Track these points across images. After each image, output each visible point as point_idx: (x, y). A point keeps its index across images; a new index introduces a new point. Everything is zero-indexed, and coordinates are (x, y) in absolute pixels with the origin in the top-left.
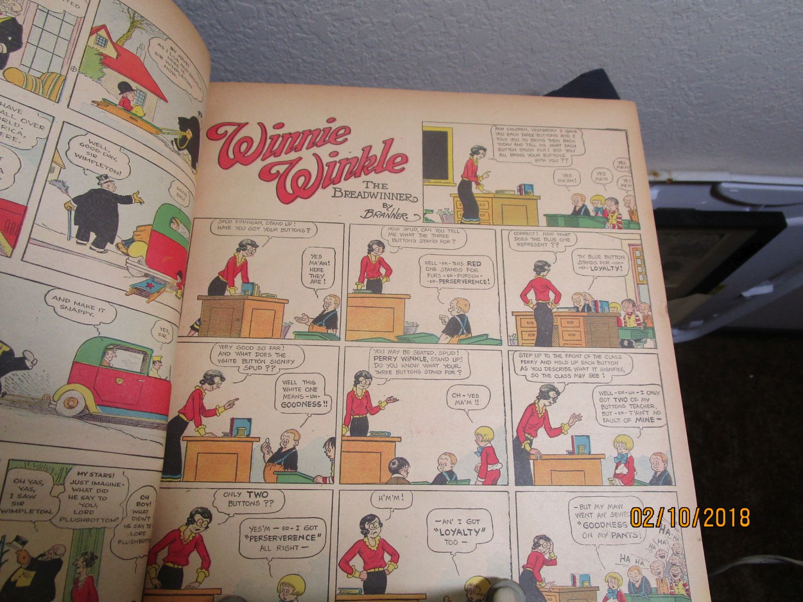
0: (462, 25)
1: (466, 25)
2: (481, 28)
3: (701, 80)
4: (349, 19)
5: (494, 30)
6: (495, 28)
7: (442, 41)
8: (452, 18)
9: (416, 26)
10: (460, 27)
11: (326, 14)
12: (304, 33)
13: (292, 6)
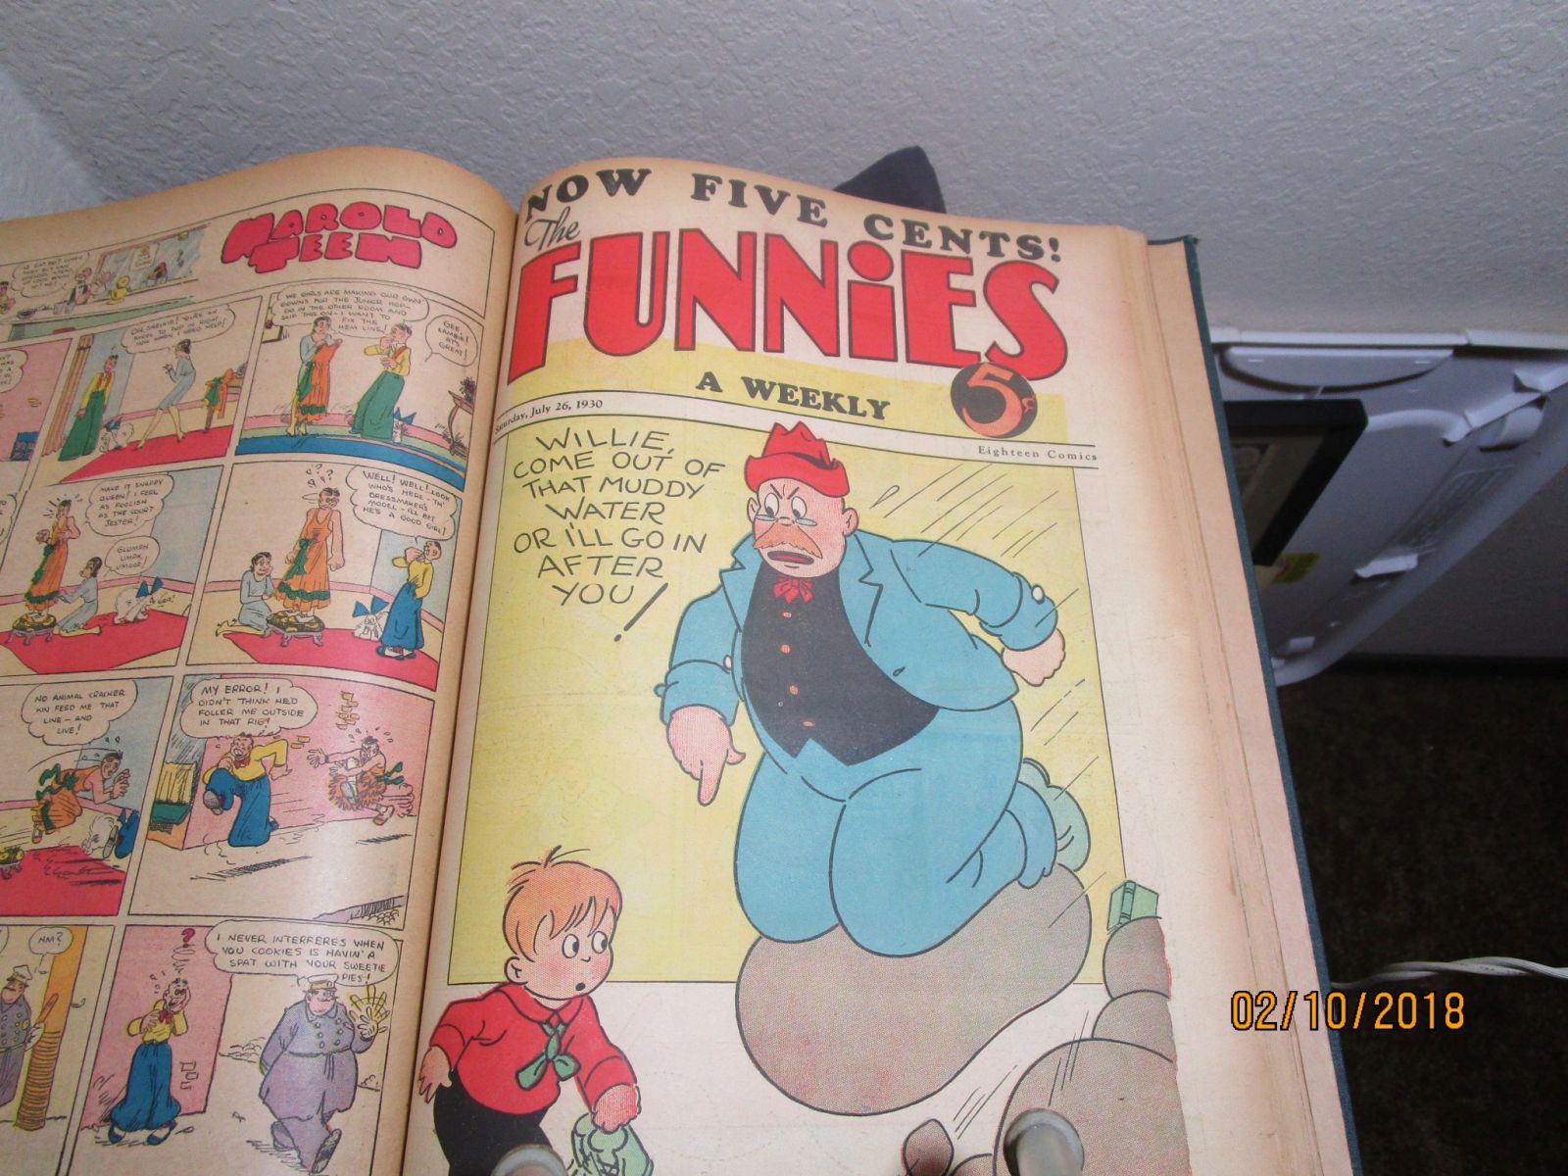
0: (703, 91)
1: (710, 91)
2: (733, 93)
3: (1125, 162)
4: (528, 91)
5: (756, 97)
6: (758, 93)
7: (680, 119)
8: (686, 81)
9: (633, 97)
10: (702, 95)
11: (493, 85)
12: (466, 117)
13: (440, 75)
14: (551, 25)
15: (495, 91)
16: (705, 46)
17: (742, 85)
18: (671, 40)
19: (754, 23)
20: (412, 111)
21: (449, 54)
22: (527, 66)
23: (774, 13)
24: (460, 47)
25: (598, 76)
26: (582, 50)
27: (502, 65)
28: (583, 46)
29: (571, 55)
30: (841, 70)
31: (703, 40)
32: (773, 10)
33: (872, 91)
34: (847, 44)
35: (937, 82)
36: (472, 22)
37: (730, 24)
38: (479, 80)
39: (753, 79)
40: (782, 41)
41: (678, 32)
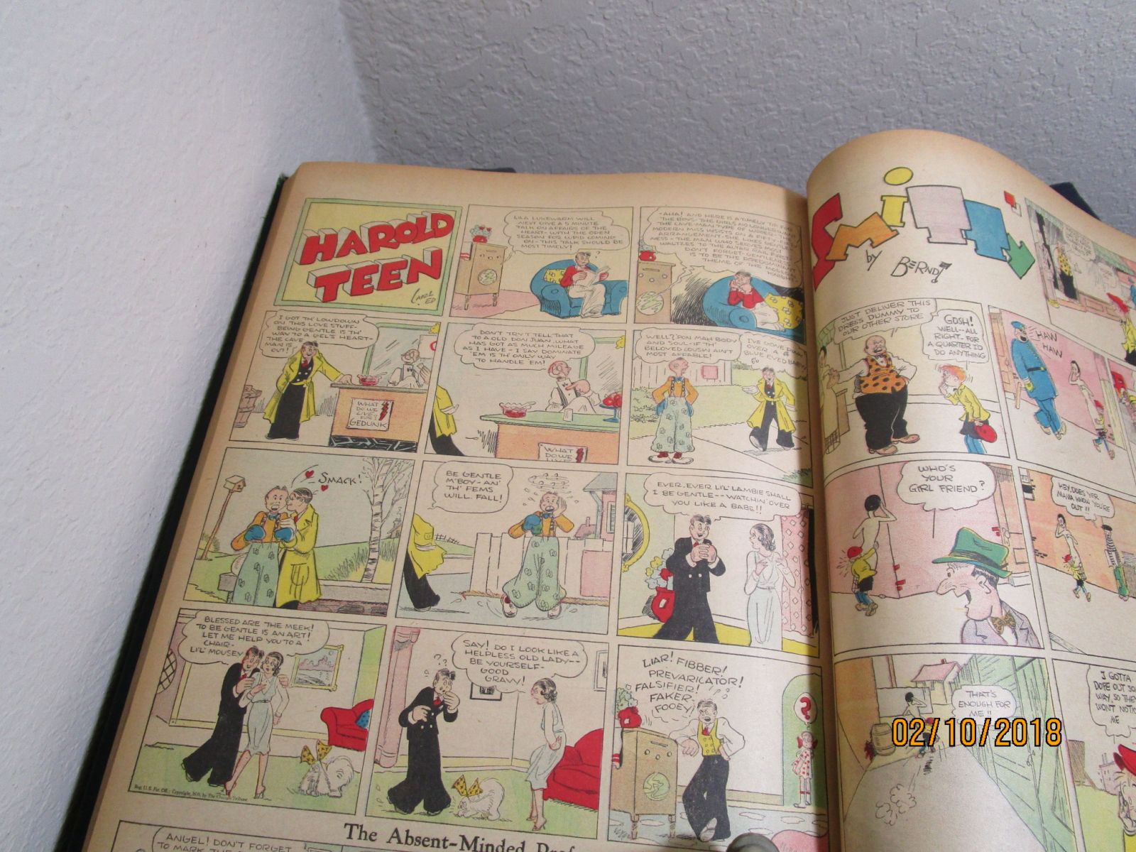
14: (799, 58)
15: (726, 101)
16: (908, 86)
17: (920, 117)
18: (885, 80)
19: (957, 75)
20: (653, 108)
21: (706, 70)
22: (763, 86)
23: (976, 69)
24: (719, 66)
25: (812, 99)
26: (811, 79)
27: (743, 82)
28: (814, 76)
29: (801, 82)
30: (1003, 116)
31: (910, 83)
32: (977, 66)
33: (1017, 134)
34: (1019, 98)
35: (1071, 133)
36: (739, 49)
37: (938, 74)
38: (718, 91)
39: (932, 115)
40: (971, 90)
41: (894, 74)
